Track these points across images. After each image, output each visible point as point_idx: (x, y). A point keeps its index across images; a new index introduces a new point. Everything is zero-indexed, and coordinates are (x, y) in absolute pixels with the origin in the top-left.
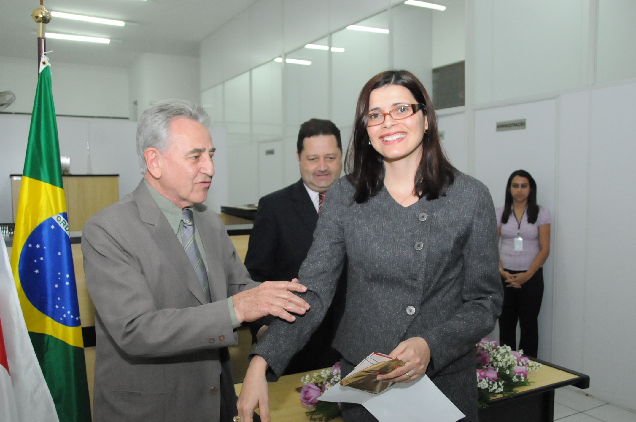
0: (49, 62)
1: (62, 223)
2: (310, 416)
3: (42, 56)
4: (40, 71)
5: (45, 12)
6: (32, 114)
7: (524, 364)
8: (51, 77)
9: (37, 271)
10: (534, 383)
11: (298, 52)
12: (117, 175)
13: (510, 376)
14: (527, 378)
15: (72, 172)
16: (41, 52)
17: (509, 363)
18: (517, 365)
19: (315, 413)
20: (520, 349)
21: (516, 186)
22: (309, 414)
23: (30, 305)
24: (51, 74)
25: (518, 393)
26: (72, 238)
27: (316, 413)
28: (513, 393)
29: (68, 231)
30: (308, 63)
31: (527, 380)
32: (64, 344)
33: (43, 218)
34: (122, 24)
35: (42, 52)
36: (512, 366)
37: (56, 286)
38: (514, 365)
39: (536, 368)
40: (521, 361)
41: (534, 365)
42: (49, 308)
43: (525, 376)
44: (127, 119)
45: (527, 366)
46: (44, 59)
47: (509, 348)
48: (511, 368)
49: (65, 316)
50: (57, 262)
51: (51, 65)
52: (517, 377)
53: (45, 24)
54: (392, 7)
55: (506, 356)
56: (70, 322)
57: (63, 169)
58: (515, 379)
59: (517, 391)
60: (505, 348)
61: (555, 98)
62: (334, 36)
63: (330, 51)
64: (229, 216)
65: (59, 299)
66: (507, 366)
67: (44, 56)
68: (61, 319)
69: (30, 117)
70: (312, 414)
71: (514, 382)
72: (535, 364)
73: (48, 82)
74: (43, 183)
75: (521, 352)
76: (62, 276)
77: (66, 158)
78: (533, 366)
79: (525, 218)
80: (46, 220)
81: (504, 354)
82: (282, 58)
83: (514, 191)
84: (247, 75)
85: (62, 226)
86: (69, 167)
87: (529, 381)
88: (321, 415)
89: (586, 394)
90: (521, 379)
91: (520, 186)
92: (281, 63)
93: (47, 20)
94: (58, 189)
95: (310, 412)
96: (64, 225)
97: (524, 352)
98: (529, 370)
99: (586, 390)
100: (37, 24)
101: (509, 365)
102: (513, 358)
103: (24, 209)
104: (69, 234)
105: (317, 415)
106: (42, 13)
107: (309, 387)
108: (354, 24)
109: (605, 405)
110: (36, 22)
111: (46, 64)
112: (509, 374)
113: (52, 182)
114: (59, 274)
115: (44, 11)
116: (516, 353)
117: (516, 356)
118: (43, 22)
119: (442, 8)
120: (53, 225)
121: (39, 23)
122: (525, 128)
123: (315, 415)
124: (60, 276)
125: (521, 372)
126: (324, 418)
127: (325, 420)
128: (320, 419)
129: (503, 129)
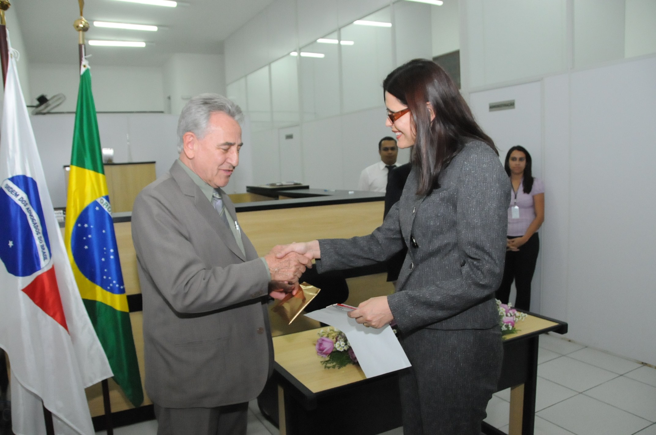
0: (89, 64)
1: (105, 204)
2: (325, 365)
3: (83, 60)
4: (82, 73)
6: (76, 113)
7: (512, 314)
8: (90, 78)
9: (86, 247)
10: (520, 330)
11: (311, 45)
12: (154, 162)
15: (115, 161)
18: (505, 316)
19: (328, 362)
21: (514, 159)
22: (324, 363)
23: (82, 276)
24: (91, 76)
26: (113, 218)
27: (330, 362)
29: (110, 211)
30: (321, 56)
31: (515, 328)
32: (113, 310)
33: (88, 202)
34: (155, 29)
35: (83, 57)
37: (103, 259)
38: (503, 316)
39: (522, 318)
40: (509, 313)
41: (520, 315)
42: (98, 279)
43: (513, 325)
44: (162, 112)
45: (515, 316)
46: (84, 62)
49: (111, 285)
50: (102, 239)
51: (91, 68)
52: (506, 326)
53: (85, 33)
54: (394, 3)
56: (117, 290)
57: (105, 158)
58: (504, 328)
59: (506, 338)
61: (539, 81)
62: (343, 31)
63: (339, 45)
64: (253, 195)
65: (106, 270)
67: (85, 60)
68: (109, 288)
69: (74, 115)
70: (326, 363)
72: (522, 315)
73: (89, 83)
74: (87, 171)
76: (108, 251)
77: (108, 149)
78: (519, 317)
79: (521, 188)
80: (91, 203)
82: (297, 52)
83: (512, 164)
84: (266, 69)
85: (104, 207)
86: (112, 157)
87: (516, 329)
88: (334, 364)
90: (509, 328)
91: (518, 159)
92: (296, 57)
93: (88, 28)
94: (101, 175)
95: (324, 361)
96: (107, 206)
98: (516, 320)
100: (77, 32)
102: (502, 309)
104: (111, 214)
105: (330, 363)
106: (82, 23)
107: (323, 340)
108: (359, 19)
109: (584, 348)
111: (86, 67)
113: (95, 169)
114: (105, 249)
115: (84, 21)
117: (504, 308)
118: (83, 31)
119: (440, 3)
120: (97, 207)
121: (80, 32)
122: (514, 108)
123: (329, 363)
124: (105, 251)
125: (509, 322)
126: (337, 366)
127: (338, 368)
128: (334, 367)
129: (495, 109)
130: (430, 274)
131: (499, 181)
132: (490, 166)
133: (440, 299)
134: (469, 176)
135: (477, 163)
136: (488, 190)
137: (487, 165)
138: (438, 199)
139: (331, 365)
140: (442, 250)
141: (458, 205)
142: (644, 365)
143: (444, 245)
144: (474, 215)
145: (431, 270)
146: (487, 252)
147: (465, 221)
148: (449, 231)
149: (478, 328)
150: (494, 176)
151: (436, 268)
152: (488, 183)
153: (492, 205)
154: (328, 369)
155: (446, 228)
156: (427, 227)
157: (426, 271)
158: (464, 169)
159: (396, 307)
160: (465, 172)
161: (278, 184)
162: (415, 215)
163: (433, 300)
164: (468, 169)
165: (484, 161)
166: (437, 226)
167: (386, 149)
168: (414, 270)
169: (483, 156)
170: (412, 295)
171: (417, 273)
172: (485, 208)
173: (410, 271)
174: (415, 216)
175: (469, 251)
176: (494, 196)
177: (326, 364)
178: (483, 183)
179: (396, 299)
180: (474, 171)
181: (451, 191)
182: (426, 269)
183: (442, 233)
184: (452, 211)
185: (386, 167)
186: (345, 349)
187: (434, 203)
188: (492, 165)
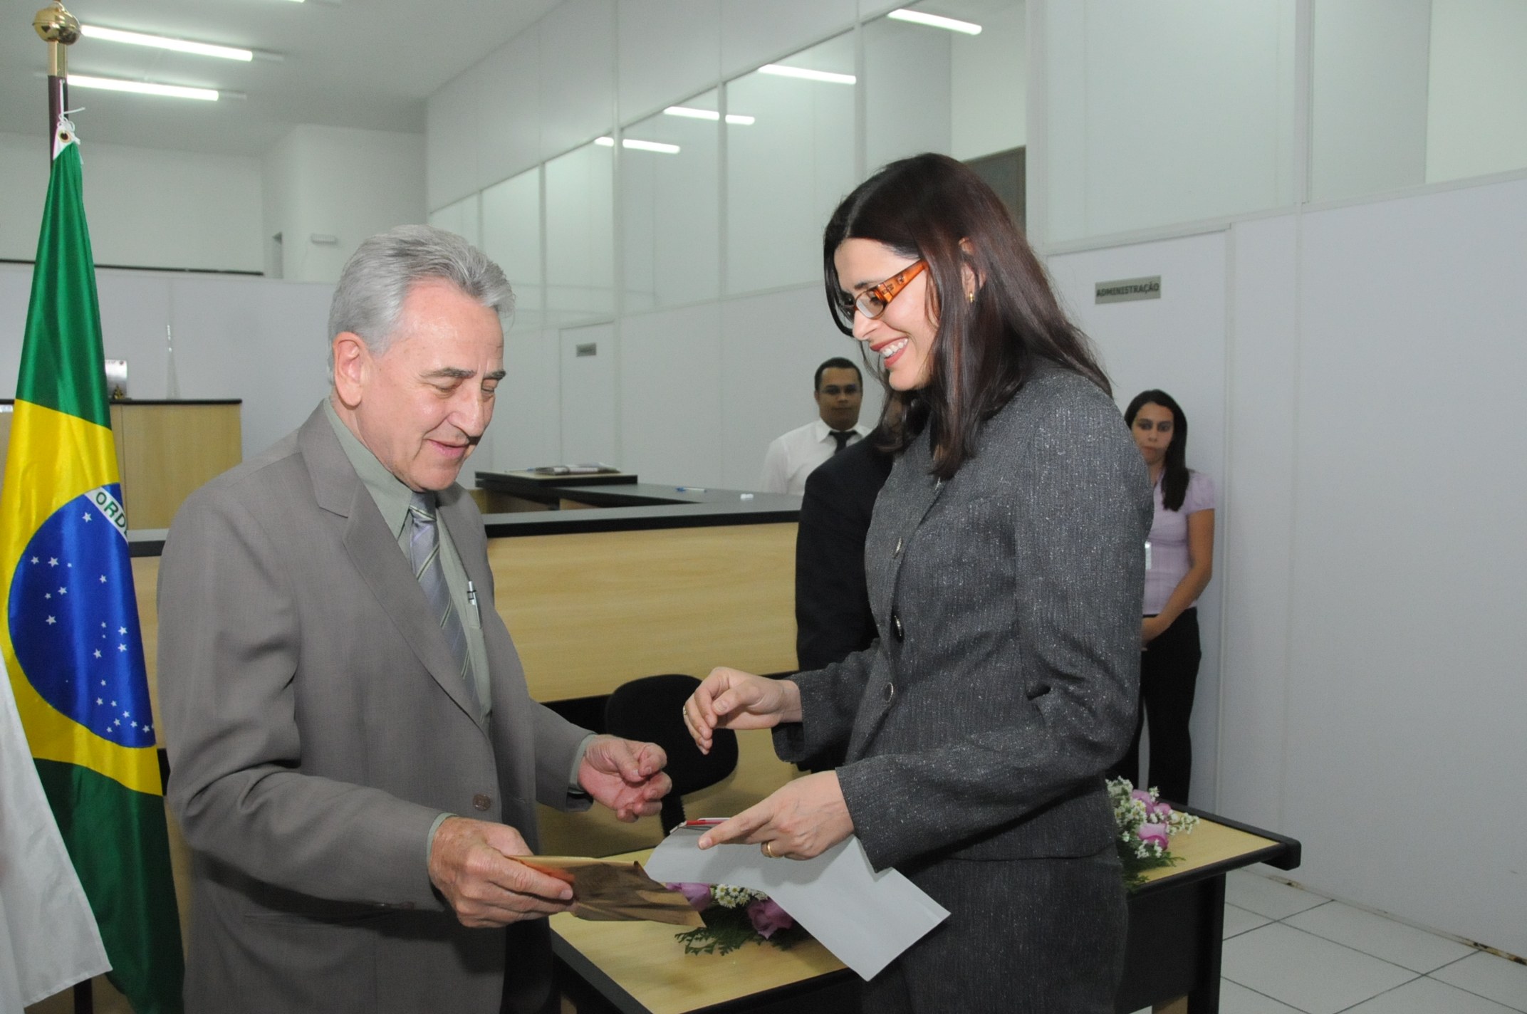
0: (77, 133)
1: (109, 507)
2: (686, 943)
3: (59, 120)
4: (56, 155)
5: (65, 16)
6: (36, 263)
7: (1162, 817)
8: (80, 169)
9: (51, 620)
10: (1183, 859)
11: (649, 122)
12: (238, 402)
13: (1131, 846)
14: (1167, 850)
15: (133, 394)
16: (57, 111)
17: (1130, 816)
18: (1145, 821)
19: (696, 936)
20: (1151, 785)
21: (1146, 422)
22: (683, 939)
23: (37, 698)
24: (82, 162)
25: (1149, 883)
26: (131, 544)
27: (699, 936)
28: (1136, 882)
29: (122, 526)
30: (674, 149)
31: (1169, 853)
32: (117, 789)
33: (62, 499)
34: (246, 56)
35: (60, 112)
36: (1135, 824)
37: (98, 654)
38: (1141, 820)
39: (1187, 826)
40: (1154, 812)
41: (1182, 819)
42: (82, 704)
43: (1164, 845)
44: (259, 274)
45: (1168, 823)
46: (63, 127)
47: (1128, 785)
48: (1134, 828)
49: (117, 722)
50: (98, 599)
51: (81, 141)
52: (1146, 846)
53: (65, 46)
54: (864, 24)
55: (1122, 802)
56: (131, 737)
57: (112, 387)
58: (1141, 853)
59: (1146, 878)
60: (1121, 783)
61: (1224, 231)
62: (732, 88)
63: (722, 123)
64: (493, 495)
65: (103, 683)
66: (1125, 823)
67: (65, 120)
68: (109, 730)
69: (31, 268)
70: (690, 938)
71: (1141, 858)
72: (1185, 819)
73: (75, 181)
74: (63, 416)
75: (1154, 792)
76: (111, 631)
77: (117, 363)
78: (1180, 823)
79: (1159, 495)
80: (72, 502)
81: (1118, 797)
82: (613, 138)
83: (1141, 437)
84: (536, 172)
85: (107, 514)
86: (124, 383)
87: (1172, 856)
88: (711, 941)
89: (1288, 882)
90: (1156, 852)
91: (1155, 427)
92: (612, 149)
93: (71, 37)
94: (100, 430)
95: (685, 934)
96: (114, 512)
97: (1159, 793)
98: (1171, 831)
99: (1291, 874)
100: (46, 44)
101: (1130, 822)
102: (1139, 805)
103: (21, 474)
104: (125, 533)
105: (701, 939)
106: (57, 19)
108: (772, 62)
109: (1327, 903)
110: (46, 40)
111: (69, 139)
112: (1129, 842)
113: (86, 413)
114: (104, 625)
115: (62, 13)
116: (1145, 795)
117: (1143, 800)
118: (60, 41)
119: (974, 29)
120: (88, 513)
121: (52, 43)
122: (1158, 297)
123: (697, 939)
124: (104, 631)
125: (1155, 837)
126: (717, 946)
127: (721, 951)
128: (709, 949)
129: (1109, 297)
130: (937, 713)
131: (1125, 477)
132: (1104, 440)
133: (985, 777)
134: (1050, 465)
135: (1070, 432)
136: (1100, 501)
137: (1098, 438)
138: (963, 520)
139: (703, 943)
140: (970, 653)
141: (1019, 536)
142: (1480, 950)
143: (975, 639)
144: (1065, 563)
145: (938, 704)
146: (1102, 661)
147: (1040, 578)
148: (990, 604)
149: (1062, 855)
150: (1116, 465)
151: (952, 699)
152: (1099, 482)
153: (1110, 541)
154: (694, 954)
155: (980, 594)
156: (932, 590)
157: (926, 706)
158: (1038, 444)
159: (862, 795)
160: (1041, 454)
161: (558, 470)
162: (901, 559)
163: (965, 778)
164: (1048, 447)
165: (1088, 426)
166: (959, 590)
167: (834, 390)
168: (895, 704)
169: (1086, 415)
170: (906, 765)
171: (903, 710)
172: (1092, 548)
173: (884, 705)
174: (902, 562)
175: (1055, 656)
176: (1115, 517)
177: (690, 941)
178: (1088, 482)
179: (863, 776)
180: (1064, 452)
181: (999, 498)
182: (927, 700)
183: (970, 607)
184: (998, 552)
185: (831, 434)
186: (741, 903)
187: (950, 529)
188: (1111, 437)
